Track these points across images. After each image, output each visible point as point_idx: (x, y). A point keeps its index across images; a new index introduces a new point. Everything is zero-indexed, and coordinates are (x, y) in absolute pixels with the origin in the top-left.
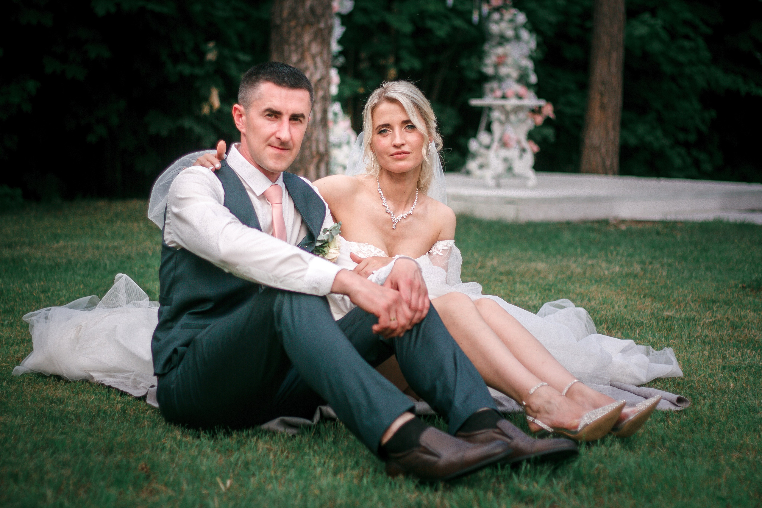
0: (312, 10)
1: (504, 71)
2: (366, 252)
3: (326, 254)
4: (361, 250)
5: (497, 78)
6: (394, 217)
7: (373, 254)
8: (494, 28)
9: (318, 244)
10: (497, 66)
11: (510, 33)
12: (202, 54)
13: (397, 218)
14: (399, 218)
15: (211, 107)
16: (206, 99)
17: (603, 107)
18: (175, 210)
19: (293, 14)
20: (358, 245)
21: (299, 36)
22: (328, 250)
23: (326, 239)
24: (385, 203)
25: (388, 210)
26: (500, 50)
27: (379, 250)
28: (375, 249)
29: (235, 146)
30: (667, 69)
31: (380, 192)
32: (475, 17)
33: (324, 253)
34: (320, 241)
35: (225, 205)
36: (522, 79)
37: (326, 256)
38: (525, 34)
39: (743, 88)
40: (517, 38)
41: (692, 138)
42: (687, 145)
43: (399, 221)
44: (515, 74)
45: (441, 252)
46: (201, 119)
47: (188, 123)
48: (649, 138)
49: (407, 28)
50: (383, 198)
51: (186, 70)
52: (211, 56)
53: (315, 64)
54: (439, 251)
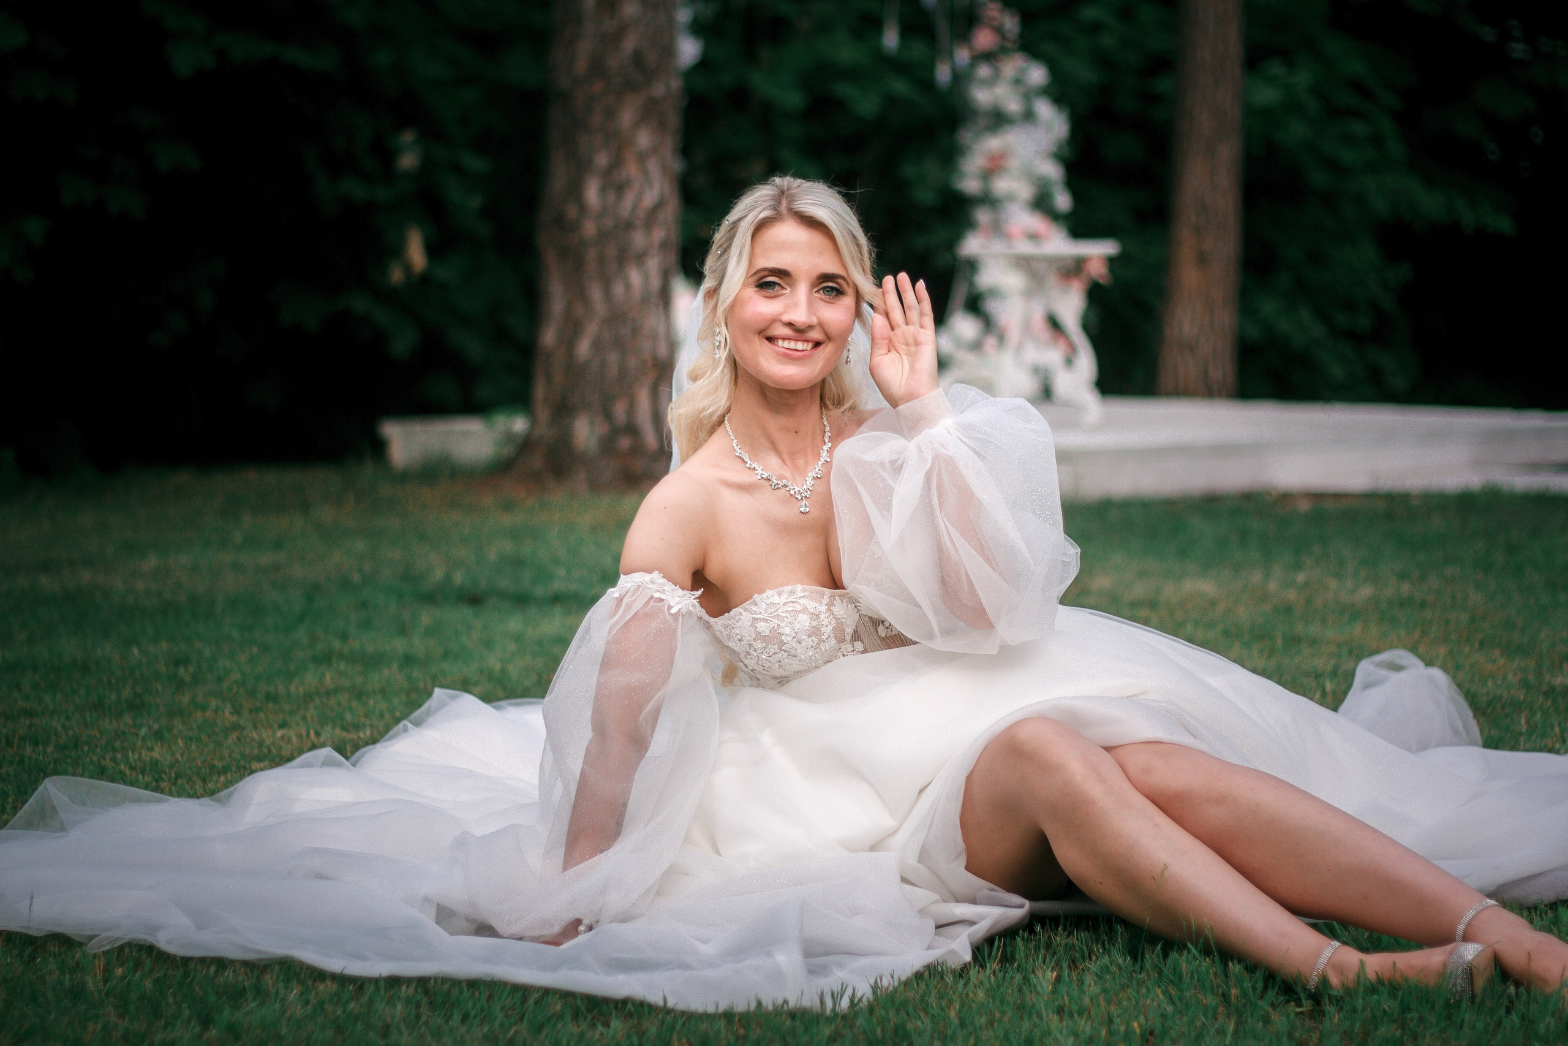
0: (638, 59)
1: (1002, 185)
5: (988, 200)
8: (982, 97)
10: (988, 174)
11: (1013, 106)
12: (386, 156)
15: (408, 268)
16: (397, 251)
17: (1202, 259)
19: (597, 68)
21: (611, 114)
24: (761, 472)
25: (776, 481)
26: (993, 143)
30: (1319, 178)
32: (943, 74)
36: (1041, 203)
38: (1045, 109)
39: (1468, 218)
40: (1029, 116)
41: (1364, 322)
42: (1354, 336)
44: (1024, 191)
46: (387, 296)
47: (359, 303)
48: (1285, 326)
49: (792, 99)
50: (752, 466)
51: (355, 189)
52: (408, 161)
53: (646, 173)
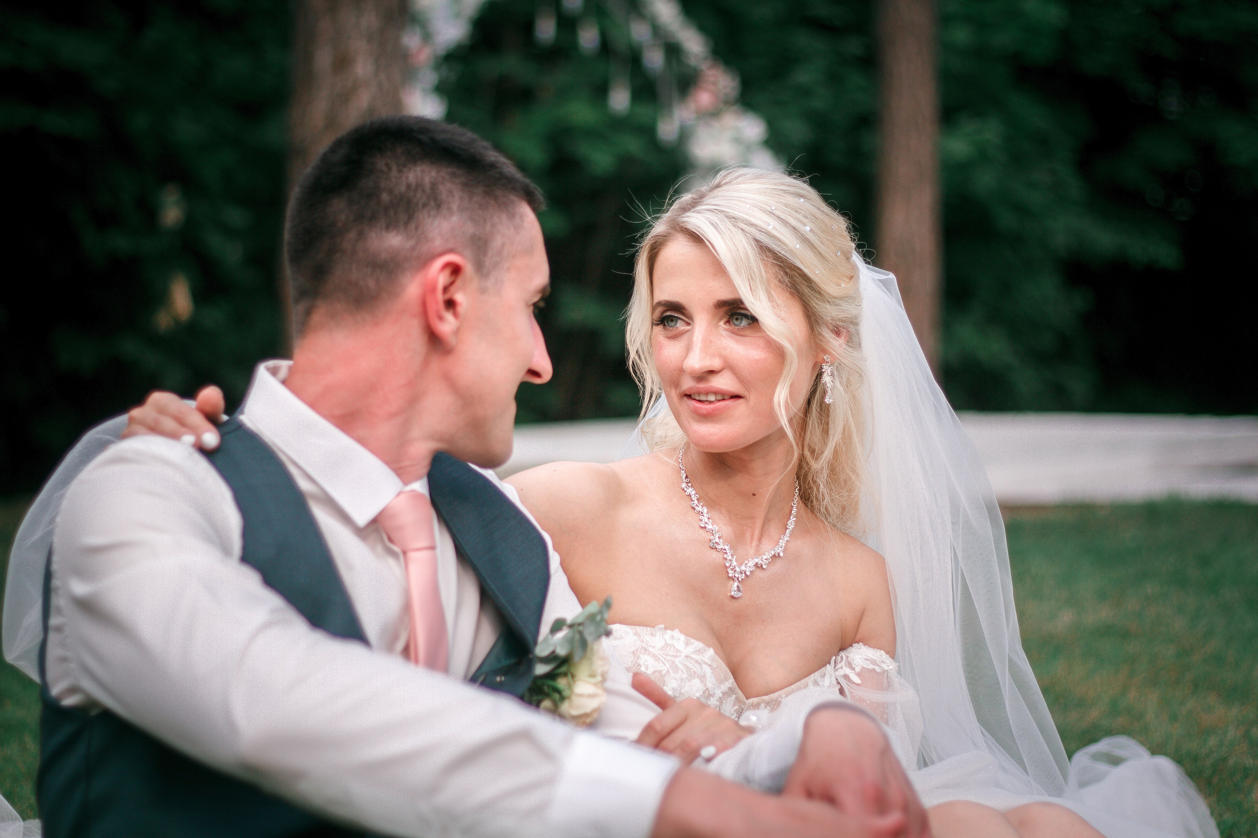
2: (661, 649)
3: (563, 698)
4: (644, 645)
6: (734, 563)
7: (683, 655)
9: (541, 669)
13: (743, 568)
14: (749, 566)
15: (174, 315)
16: (161, 298)
18: (79, 588)
20: (636, 634)
22: (570, 686)
23: (562, 652)
24: (706, 520)
25: (717, 540)
27: (698, 645)
28: (687, 644)
29: (268, 369)
31: (690, 491)
33: (556, 696)
34: (546, 660)
35: (246, 558)
37: (565, 707)
43: (746, 575)
45: (859, 675)
50: (699, 509)
52: (171, 216)
54: (853, 669)
